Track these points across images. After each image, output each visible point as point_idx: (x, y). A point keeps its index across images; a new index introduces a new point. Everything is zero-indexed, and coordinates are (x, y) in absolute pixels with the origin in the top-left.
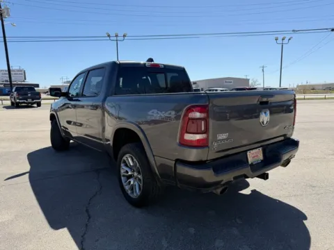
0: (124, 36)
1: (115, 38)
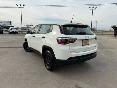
0: (24, 5)
1: (20, 7)
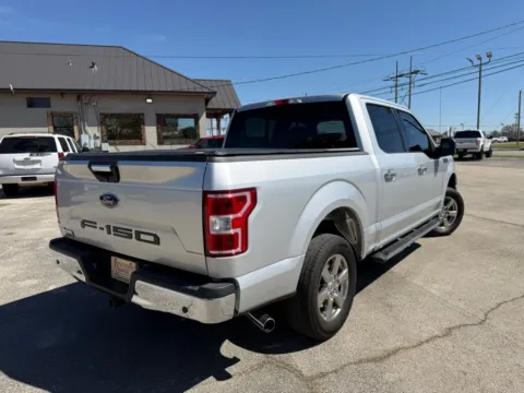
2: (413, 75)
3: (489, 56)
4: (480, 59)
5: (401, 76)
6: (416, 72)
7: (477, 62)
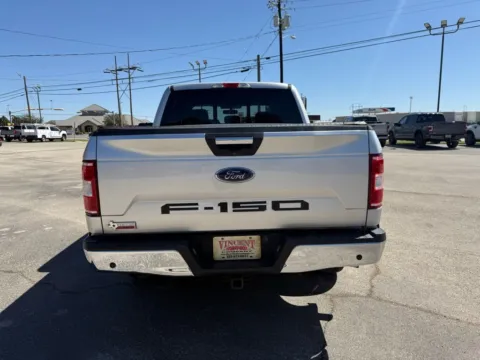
2: (131, 71)
3: (205, 63)
4: (198, 64)
5: (121, 70)
6: (134, 68)
7: (196, 67)
